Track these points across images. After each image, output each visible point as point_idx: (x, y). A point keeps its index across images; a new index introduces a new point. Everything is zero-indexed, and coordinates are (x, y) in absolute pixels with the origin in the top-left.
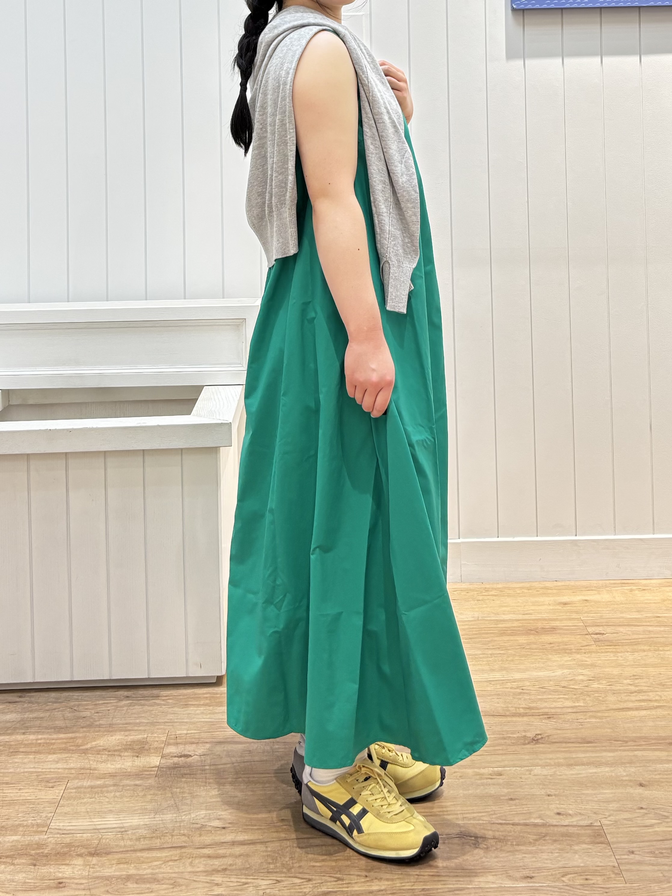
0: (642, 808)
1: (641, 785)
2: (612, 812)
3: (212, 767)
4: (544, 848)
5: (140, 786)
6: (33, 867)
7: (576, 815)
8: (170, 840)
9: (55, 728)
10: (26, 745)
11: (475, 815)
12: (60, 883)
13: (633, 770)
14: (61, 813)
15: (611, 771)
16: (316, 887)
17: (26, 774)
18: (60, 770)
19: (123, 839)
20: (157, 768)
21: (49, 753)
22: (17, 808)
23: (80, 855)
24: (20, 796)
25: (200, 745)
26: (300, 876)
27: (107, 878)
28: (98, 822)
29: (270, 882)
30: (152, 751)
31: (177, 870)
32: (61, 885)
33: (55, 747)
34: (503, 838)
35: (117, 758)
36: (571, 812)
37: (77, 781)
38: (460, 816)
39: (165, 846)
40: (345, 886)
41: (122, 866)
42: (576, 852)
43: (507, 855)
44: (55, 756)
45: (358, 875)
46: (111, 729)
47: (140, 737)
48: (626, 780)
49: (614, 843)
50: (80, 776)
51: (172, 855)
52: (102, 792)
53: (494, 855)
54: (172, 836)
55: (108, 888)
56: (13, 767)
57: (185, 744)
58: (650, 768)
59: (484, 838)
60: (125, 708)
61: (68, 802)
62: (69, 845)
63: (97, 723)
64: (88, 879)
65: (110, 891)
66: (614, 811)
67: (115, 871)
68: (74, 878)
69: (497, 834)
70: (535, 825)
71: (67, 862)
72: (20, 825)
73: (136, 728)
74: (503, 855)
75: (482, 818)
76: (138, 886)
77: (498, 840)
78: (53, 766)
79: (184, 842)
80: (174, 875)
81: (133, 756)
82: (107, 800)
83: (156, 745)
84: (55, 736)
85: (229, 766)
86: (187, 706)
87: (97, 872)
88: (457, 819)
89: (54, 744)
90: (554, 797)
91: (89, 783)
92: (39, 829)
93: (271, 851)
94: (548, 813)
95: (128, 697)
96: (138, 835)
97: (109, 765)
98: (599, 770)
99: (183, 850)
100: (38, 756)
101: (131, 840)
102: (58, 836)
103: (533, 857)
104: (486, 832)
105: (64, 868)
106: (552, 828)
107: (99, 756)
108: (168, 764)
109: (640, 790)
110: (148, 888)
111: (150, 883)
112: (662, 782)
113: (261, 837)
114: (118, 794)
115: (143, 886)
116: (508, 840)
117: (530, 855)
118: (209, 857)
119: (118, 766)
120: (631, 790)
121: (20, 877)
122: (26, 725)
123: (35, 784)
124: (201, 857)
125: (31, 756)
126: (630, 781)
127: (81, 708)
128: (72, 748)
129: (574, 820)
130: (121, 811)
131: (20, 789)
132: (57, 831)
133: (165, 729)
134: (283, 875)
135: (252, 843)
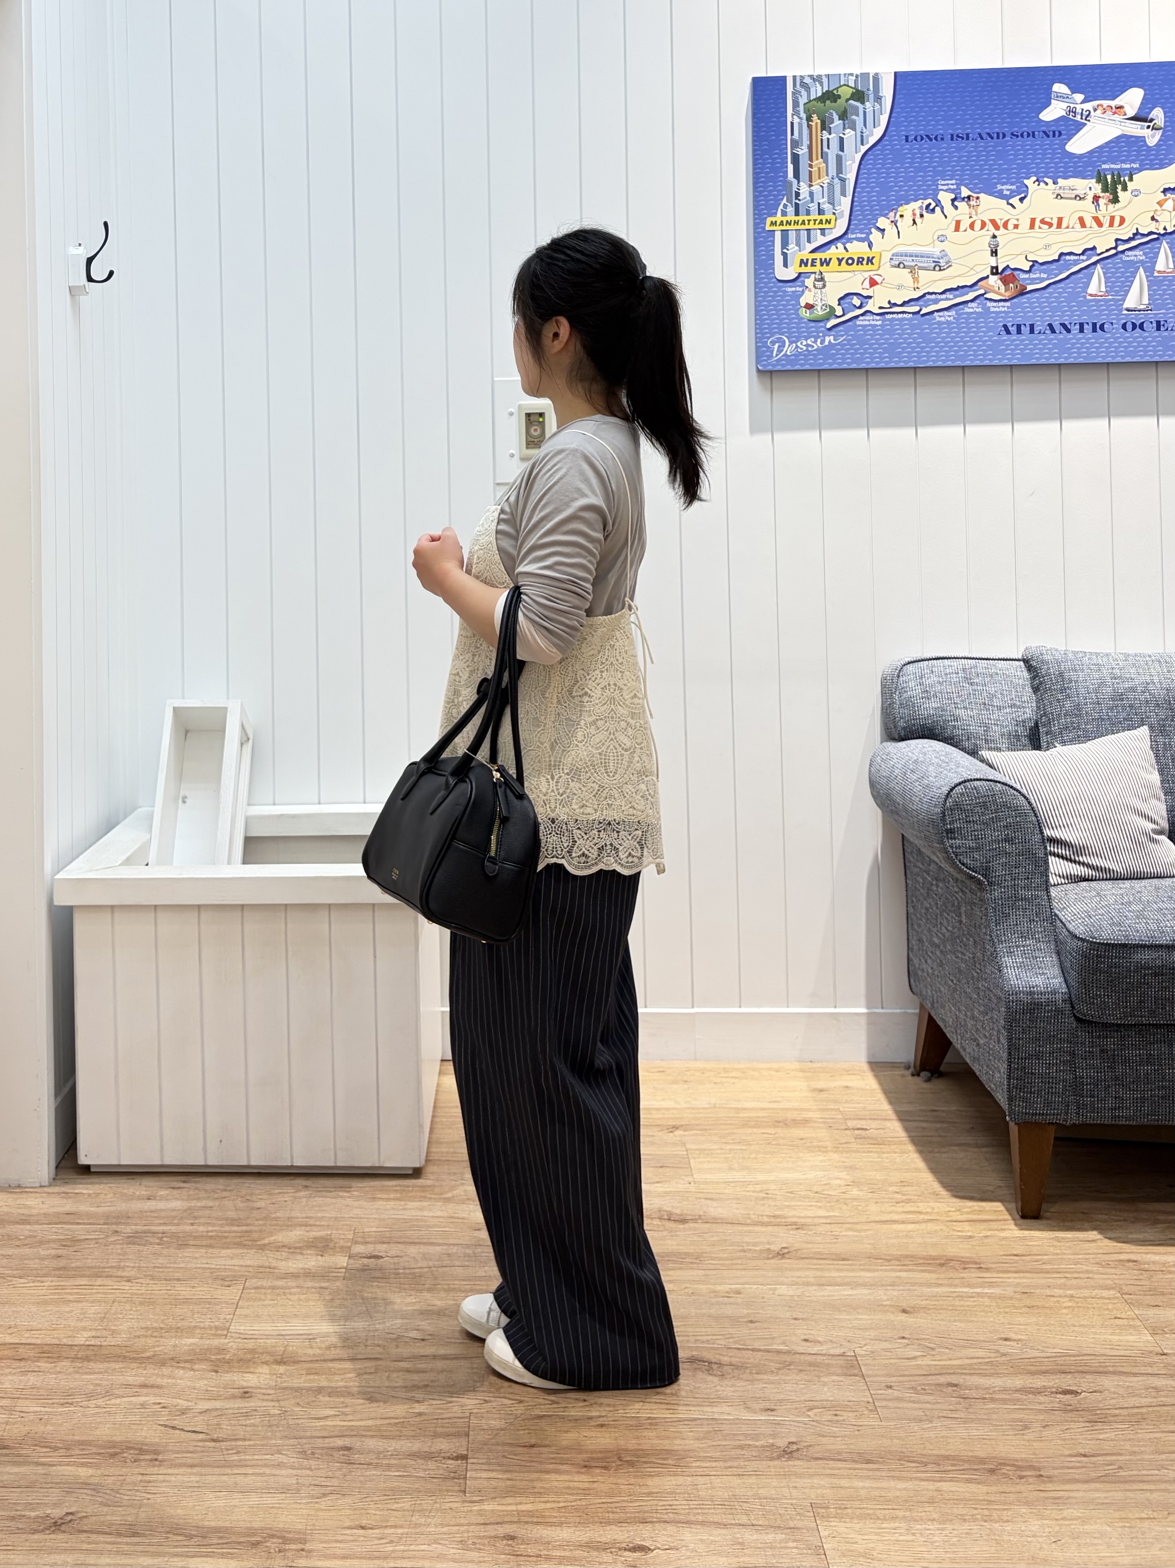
0: (903, 1338)
1: (904, 1311)
2: (868, 1341)
3: (407, 1271)
4: (787, 1378)
5: (326, 1288)
6: (214, 1374)
7: (826, 1342)
8: (363, 1351)
9: (226, 1219)
10: (196, 1238)
11: (709, 1338)
12: (246, 1393)
13: (895, 1293)
14: (240, 1315)
15: (869, 1294)
16: (528, 1410)
17: (199, 1271)
18: (236, 1268)
19: (311, 1347)
20: (343, 1270)
21: (223, 1248)
22: (191, 1307)
23: (266, 1363)
24: (194, 1295)
25: (392, 1245)
26: (511, 1396)
27: (298, 1390)
28: (282, 1327)
29: (477, 1402)
30: (338, 1250)
31: (372, 1384)
32: (247, 1395)
33: (228, 1240)
34: (740, 1364)
35: (299, 1257)
36: (820, 1339)
37: (254, 1280)
38: (692, 1339)
39: (359, 1357)
40: (562, 1410)
41: (312, 1377)
42: (825, 1384)
43: (746, 1383)
44: (229, 1251)
45: (577, 1399)
46: (290, 1224)
47: (322, 1233)
48: (886, 1305)
49: (869, 1376)
50: (259, 1275)
51: (366, 1368)
52: (285, 1294)
53: (730, 1383)
54: (366, 1346)
55: (298, 1400)
56: (184, 1262)
57: (375, 1243)
58: (916, 1293)
59: (720, 1364)
60: (304, 1200)
61: (249, 1303)
62: (252, 1351)
63: (274, 1216)
64: (276, 1389)
65: (301, 1403)
66: (871, 1340)
67: (305, 1382)
68: (260, 1388)
69: (734, 1360)
70: (779, 1352)
71: (252, 1370)
72: (195, 1327)
73: (318, 1223)
74: (742, 1383)
75: (718, 1342)
76: (331, 1399)
77: (737, 1367)
78: (228, 1263)
79: (380, 1354)
80: (370, 1390)
81: (317, 1255)
82: (291, 1303)
83: (342, 1243)
84: (227, 1228)
85: (426, 1270)
86: (374, 1199)
87: (285, 1382)
88: (688, 1341)
89: (226, 1237)
90: (801, 1321)
91: (269, 1284)
92: (219, 1332)
93: (477, 1368)
94: (794, 1339)
95: (307, 1187)
96: (327, 1344)
97: (290, 1264)
98: (855, 1292)
99: (379, 1363)
100: (210, 1250)
101: (320, 1348)
102: (239, 1340)
103: (775, 1388)
104: (721, 1358)
105: (249, 1376)
106: (797, 1356)
107: (278, 1253)
108: (357, 1266)
109: (903, 1317)
110: (343, 1402)
111: (344, 1396)
112: (930, 1309)
113: (465, 1352)
114: (302, 1297)
115: (337, 1400)
116: (746, 1368)
117: (772, 1386)
118: (408, 1371)
119: (301, 1266)
120: (892, 1317)
121: (201, 1384)
122: (196, 1214)
123: (210, 1281)
124: (399, 1371)
125: (203, 1251)
126: (891, 1306)
127: (254, 1198)
128: (247, 1243)
129: (823, 1349)
130: (307, 1316)
131: (193, 1287)
132: (237, 1335)
133: (350, 1226)
134: (491, 1395)
135: (456, 1358)
